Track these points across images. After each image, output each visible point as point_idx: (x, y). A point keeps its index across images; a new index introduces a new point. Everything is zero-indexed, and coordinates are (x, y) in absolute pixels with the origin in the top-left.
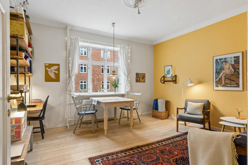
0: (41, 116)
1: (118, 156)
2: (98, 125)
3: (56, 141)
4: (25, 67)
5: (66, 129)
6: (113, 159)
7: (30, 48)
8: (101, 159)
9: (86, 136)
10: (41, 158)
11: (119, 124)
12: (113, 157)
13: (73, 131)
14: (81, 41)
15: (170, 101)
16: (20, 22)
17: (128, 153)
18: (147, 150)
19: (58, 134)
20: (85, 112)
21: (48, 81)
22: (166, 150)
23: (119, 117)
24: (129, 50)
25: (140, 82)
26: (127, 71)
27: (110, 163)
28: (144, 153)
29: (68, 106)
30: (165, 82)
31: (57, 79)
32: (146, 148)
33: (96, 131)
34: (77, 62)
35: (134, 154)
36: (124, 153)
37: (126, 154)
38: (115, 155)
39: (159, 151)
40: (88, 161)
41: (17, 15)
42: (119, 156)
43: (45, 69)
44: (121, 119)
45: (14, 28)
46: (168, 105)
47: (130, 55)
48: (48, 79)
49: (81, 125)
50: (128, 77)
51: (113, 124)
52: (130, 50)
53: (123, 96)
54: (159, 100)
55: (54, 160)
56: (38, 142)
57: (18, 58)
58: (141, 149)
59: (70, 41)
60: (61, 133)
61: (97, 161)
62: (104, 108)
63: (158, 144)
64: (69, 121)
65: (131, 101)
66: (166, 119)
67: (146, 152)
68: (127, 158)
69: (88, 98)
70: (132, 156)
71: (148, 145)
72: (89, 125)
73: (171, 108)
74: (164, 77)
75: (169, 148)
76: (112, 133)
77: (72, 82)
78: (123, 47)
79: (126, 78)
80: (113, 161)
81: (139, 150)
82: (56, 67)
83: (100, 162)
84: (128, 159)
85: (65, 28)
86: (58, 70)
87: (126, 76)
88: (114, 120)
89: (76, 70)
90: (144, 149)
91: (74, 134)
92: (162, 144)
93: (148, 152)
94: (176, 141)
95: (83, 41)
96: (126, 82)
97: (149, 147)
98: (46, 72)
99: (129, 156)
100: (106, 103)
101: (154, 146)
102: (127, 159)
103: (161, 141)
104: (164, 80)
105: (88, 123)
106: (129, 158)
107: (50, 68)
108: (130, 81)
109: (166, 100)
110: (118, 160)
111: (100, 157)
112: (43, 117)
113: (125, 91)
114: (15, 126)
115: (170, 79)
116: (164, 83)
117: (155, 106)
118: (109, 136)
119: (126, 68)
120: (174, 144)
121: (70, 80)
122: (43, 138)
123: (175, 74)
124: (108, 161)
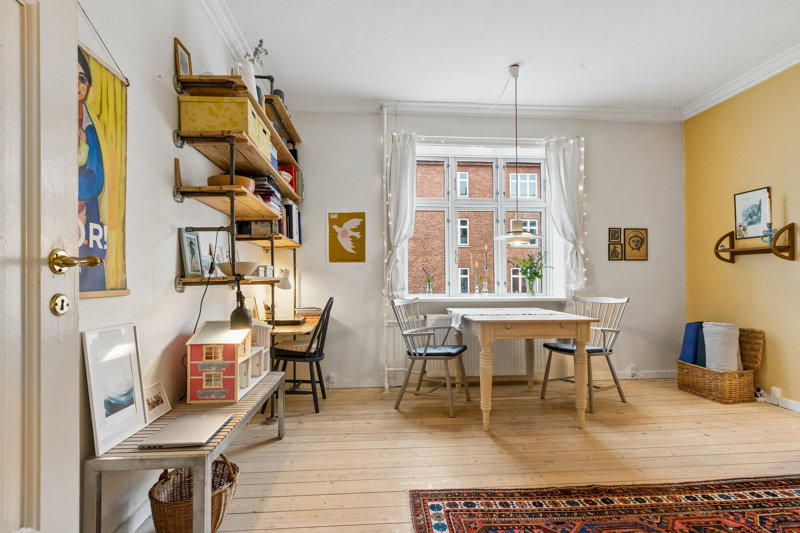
0: (312, 351)
1: (508, 505)
2: (471, 396)
3: (344, 424)
4: (271, 222)
5: (379, 395)
6: (490, 514)
7: (284, 173)
8: (448, 505)
9: (427, 421)
10: (292, 462)
11: (542, 398)
12: (489, 505)
13: (394, 403)
14: (421, 142)
15: (761, 332)
16: (238, 99)
17: (547, 505)
18: (630, 511)
19: (358, 404)
20: (425, 350)
21: (337, 261)
22: (720, 528)
23: (541, 378)
24: (580, 153)
25: (624, 258)
26: (573, 221)
27: (472, 525)
28: (615, 520)
29: (385, 329)
30: (740, 259)
31: (359, 256)
32: (625, 501)
33: (460, 412)
34: (411, 203)
35: (570, 514)
36: (531, 502)
37: (541, 505)
38: (498, 502)
39: (684, 527)
40: (408, 500)
41: (230, 82)
42: (511, 507)
43: (331, 228)
44: (549, 384)
45: (224, 117)
46: (752, 349)
47: (582, 168)
48: (337, 254)
49: (421, 389)
50: (575, 243)
51: (520, 395)
52: (583, 149)
53: (559, 305)
54: (707, 328)
55: (319, 475)
56: (302, 418)
57: (233, 191)
58: (603, 500)
59: (391, 144)
60: (363, 402)
61: (433, 507)
62: (480, 339)
63: (688, 498)
64: (389, 372)
65: (577, 323)
66: (743, 402)
67: (624, 518)
68: (540, 521)
69: (442, 308)
70: (560, 519)
71: (639, 491)
72: (439, 392)
73: (768, 360)
74: (732, 235)
75: (737, 525)
76: (511, 424)
77: (397, 262)
78: (558, 143)
79: (571, 246)
80: (486, 519)
81: (594, 503)
82: (356, 222)
83: (442, 512)
84: (543, 525)
85: (377, 110)
86: (361, 228)
87: (570, 237)
88: (524, 383)
89: (407, 227)
90: (617, 501)
91: (394, 411)
92: (708, 498)
93: (632, 518)
94: (786, 502)
95: (427, 142)
96: (569, 261)
97: (644, 501)
98: (333, 235)
99: (550, 517)
100: (484, 324)
101: (665, 500)
102: (538, 527)
103: (705, 487)
104: (733, 249)
105: (437, 384)
106: (548, 525)
107: (340, 226)
108: (584, 257)
109: (745, 326)
110: (504, 522)
111: (447, 495)
112: (320, 353)
113: (567, 291)
114: (224, 366)
115: (765, 243)
116: (732, 260)
117: (694, 347)
118: (496, 435)
119: (568, 213)
120: (772, 514)
121: (391, 255)
122: (317, 411)
123: (785, 220)
124: (471, 515)
